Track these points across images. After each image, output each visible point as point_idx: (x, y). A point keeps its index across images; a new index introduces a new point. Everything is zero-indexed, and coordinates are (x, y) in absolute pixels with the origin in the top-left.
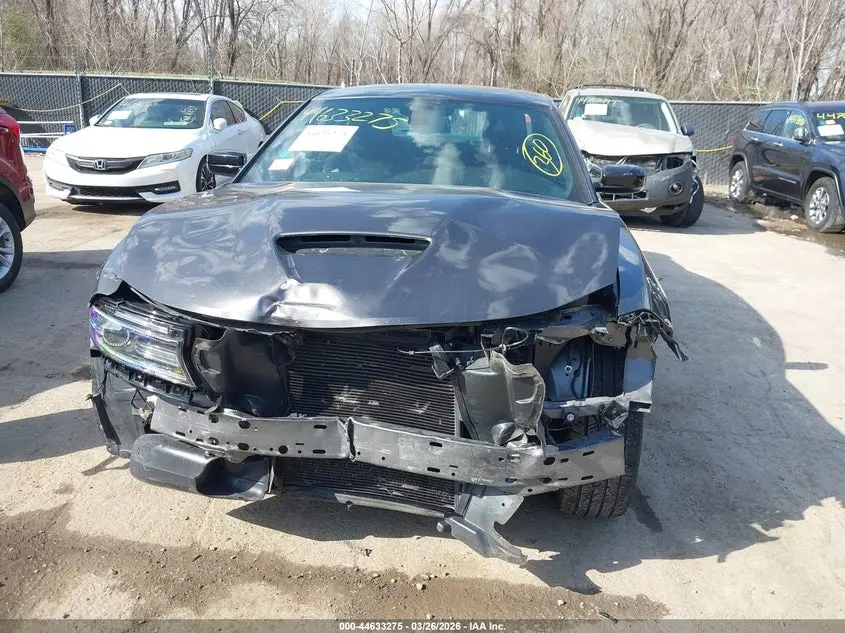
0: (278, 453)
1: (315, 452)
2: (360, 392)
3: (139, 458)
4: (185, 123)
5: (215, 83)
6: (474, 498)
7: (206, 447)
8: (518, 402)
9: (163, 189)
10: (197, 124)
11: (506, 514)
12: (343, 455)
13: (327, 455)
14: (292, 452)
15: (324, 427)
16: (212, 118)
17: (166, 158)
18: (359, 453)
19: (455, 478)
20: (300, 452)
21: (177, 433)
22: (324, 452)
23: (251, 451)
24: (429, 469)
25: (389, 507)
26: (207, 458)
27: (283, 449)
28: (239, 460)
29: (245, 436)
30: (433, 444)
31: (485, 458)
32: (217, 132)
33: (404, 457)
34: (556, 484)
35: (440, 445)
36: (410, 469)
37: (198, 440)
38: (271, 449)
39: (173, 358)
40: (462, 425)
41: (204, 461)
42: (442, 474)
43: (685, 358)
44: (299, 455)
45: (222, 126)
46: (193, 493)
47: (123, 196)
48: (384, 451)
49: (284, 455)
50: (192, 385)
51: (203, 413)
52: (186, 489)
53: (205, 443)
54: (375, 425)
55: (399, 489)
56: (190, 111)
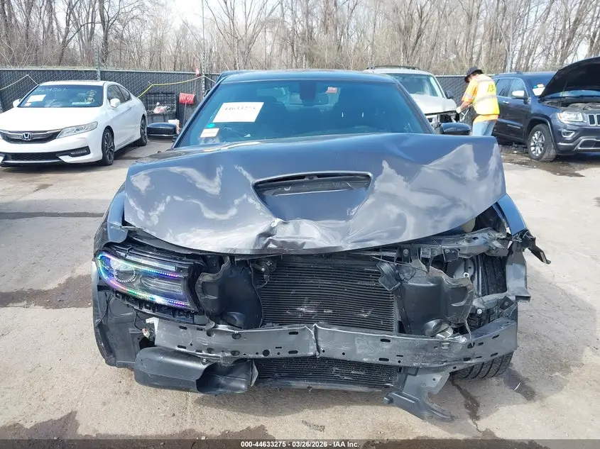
0: (263, 356)
1: (290, 352)
2: (317, 304)
3: (144, 368)
4: (89, 103)
5: (101, 72)
6: (409, 377)
7: (203, 355)
8: (454, 305)
9: (77, 153)
10: (98, 103)
11: (437, 387)
12: (311, 353)
13: (299, 354)
14: (273, 354)
15: (296, 333)
16: (109, 99)
17: (78, 129)
18: (324, 351)
19: (401, 364)
20: (279, 354)
21: (179, 347)
22: (297, 352)
23: (241, 356)
24: (380, 359)
25: (340, 388)
26: (204, 364)
27: (266, 353)
28: (229, 363)
29: (236, 345)
30: (382, 340)
31: (424, 348)
32: (114, 108)
33: (359, 352)
34: (474, 361)
35: (389, 341)
36: (365, 360)
37: (197, 351)
38: (257, 353)
39: (179, 289)
40: (400, 323)
41: (202, 367)
42: (390, 362)
43: (548, 262)
44: (278, 356)
45: (117, 105)
46: (194, 392)
47: (46, 159)
48: (344, 349)
49: (267, 357)
50: (193, 309)
51: (202, 330)
52: (187, 390)
53: (204, 353)
54: (335, 329)
55: (350, 375)
56: (92, 93)
